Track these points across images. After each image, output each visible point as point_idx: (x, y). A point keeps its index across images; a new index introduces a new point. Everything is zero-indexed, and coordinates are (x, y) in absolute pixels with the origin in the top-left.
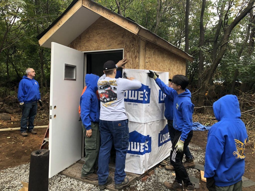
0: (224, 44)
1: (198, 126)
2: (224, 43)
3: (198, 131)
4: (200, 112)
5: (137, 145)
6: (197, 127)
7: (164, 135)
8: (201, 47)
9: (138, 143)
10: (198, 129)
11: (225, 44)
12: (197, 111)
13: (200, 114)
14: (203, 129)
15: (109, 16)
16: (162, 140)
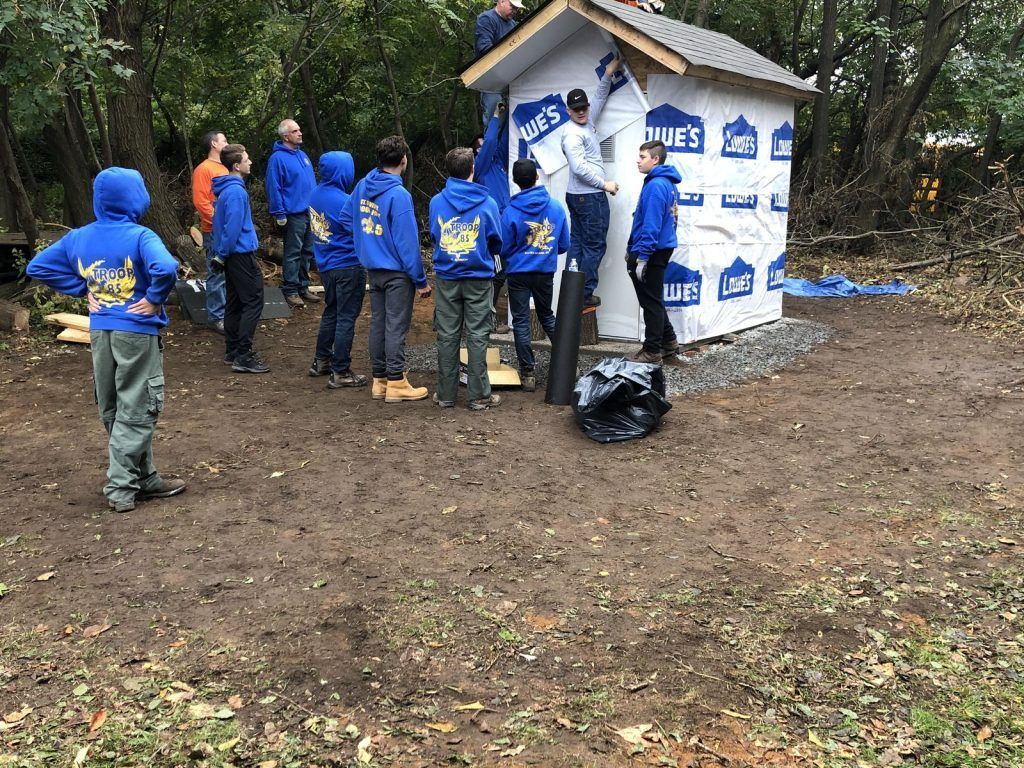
0: (951, 14)
1: (838, 286)
2: (951, 11)
3: (837, 297)
4: (861, 253)
5: (675, 288)
6: (836, 288)
7: (732, 280)
8: (874, 22)
9: (679, 285)
10: (837, 292)
11: (955, 12)
12: (849, 247)
13: (861, 258)
14: (850, 292)
15: (628, 34)
16: (727, 289)
